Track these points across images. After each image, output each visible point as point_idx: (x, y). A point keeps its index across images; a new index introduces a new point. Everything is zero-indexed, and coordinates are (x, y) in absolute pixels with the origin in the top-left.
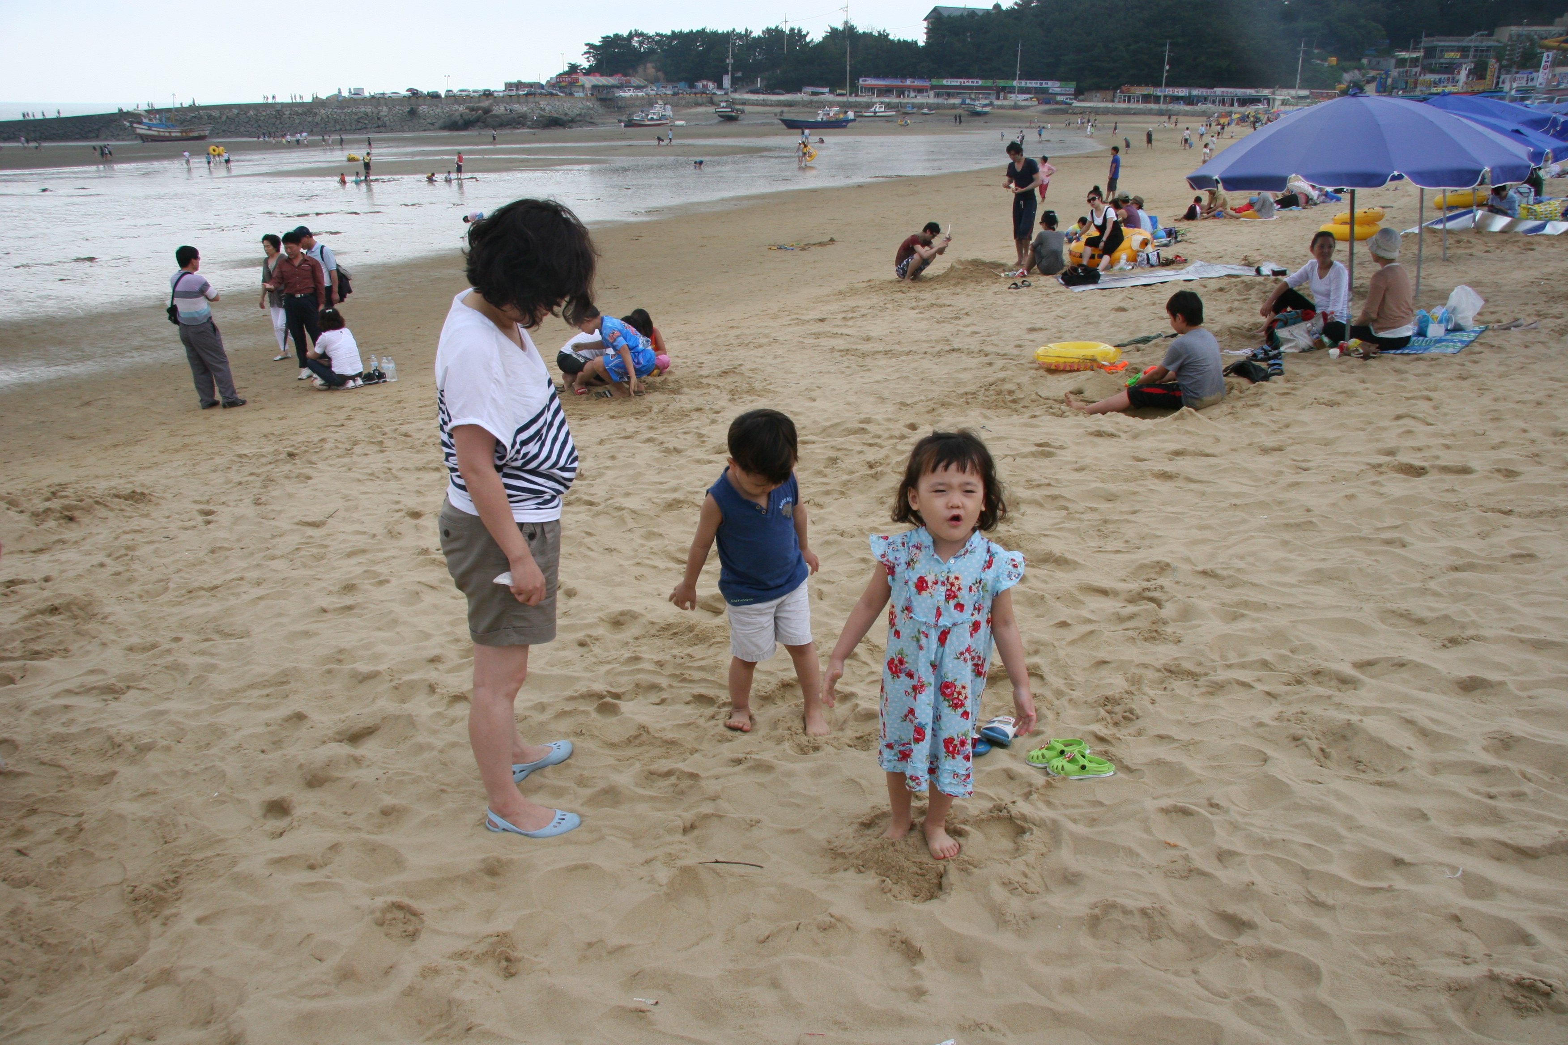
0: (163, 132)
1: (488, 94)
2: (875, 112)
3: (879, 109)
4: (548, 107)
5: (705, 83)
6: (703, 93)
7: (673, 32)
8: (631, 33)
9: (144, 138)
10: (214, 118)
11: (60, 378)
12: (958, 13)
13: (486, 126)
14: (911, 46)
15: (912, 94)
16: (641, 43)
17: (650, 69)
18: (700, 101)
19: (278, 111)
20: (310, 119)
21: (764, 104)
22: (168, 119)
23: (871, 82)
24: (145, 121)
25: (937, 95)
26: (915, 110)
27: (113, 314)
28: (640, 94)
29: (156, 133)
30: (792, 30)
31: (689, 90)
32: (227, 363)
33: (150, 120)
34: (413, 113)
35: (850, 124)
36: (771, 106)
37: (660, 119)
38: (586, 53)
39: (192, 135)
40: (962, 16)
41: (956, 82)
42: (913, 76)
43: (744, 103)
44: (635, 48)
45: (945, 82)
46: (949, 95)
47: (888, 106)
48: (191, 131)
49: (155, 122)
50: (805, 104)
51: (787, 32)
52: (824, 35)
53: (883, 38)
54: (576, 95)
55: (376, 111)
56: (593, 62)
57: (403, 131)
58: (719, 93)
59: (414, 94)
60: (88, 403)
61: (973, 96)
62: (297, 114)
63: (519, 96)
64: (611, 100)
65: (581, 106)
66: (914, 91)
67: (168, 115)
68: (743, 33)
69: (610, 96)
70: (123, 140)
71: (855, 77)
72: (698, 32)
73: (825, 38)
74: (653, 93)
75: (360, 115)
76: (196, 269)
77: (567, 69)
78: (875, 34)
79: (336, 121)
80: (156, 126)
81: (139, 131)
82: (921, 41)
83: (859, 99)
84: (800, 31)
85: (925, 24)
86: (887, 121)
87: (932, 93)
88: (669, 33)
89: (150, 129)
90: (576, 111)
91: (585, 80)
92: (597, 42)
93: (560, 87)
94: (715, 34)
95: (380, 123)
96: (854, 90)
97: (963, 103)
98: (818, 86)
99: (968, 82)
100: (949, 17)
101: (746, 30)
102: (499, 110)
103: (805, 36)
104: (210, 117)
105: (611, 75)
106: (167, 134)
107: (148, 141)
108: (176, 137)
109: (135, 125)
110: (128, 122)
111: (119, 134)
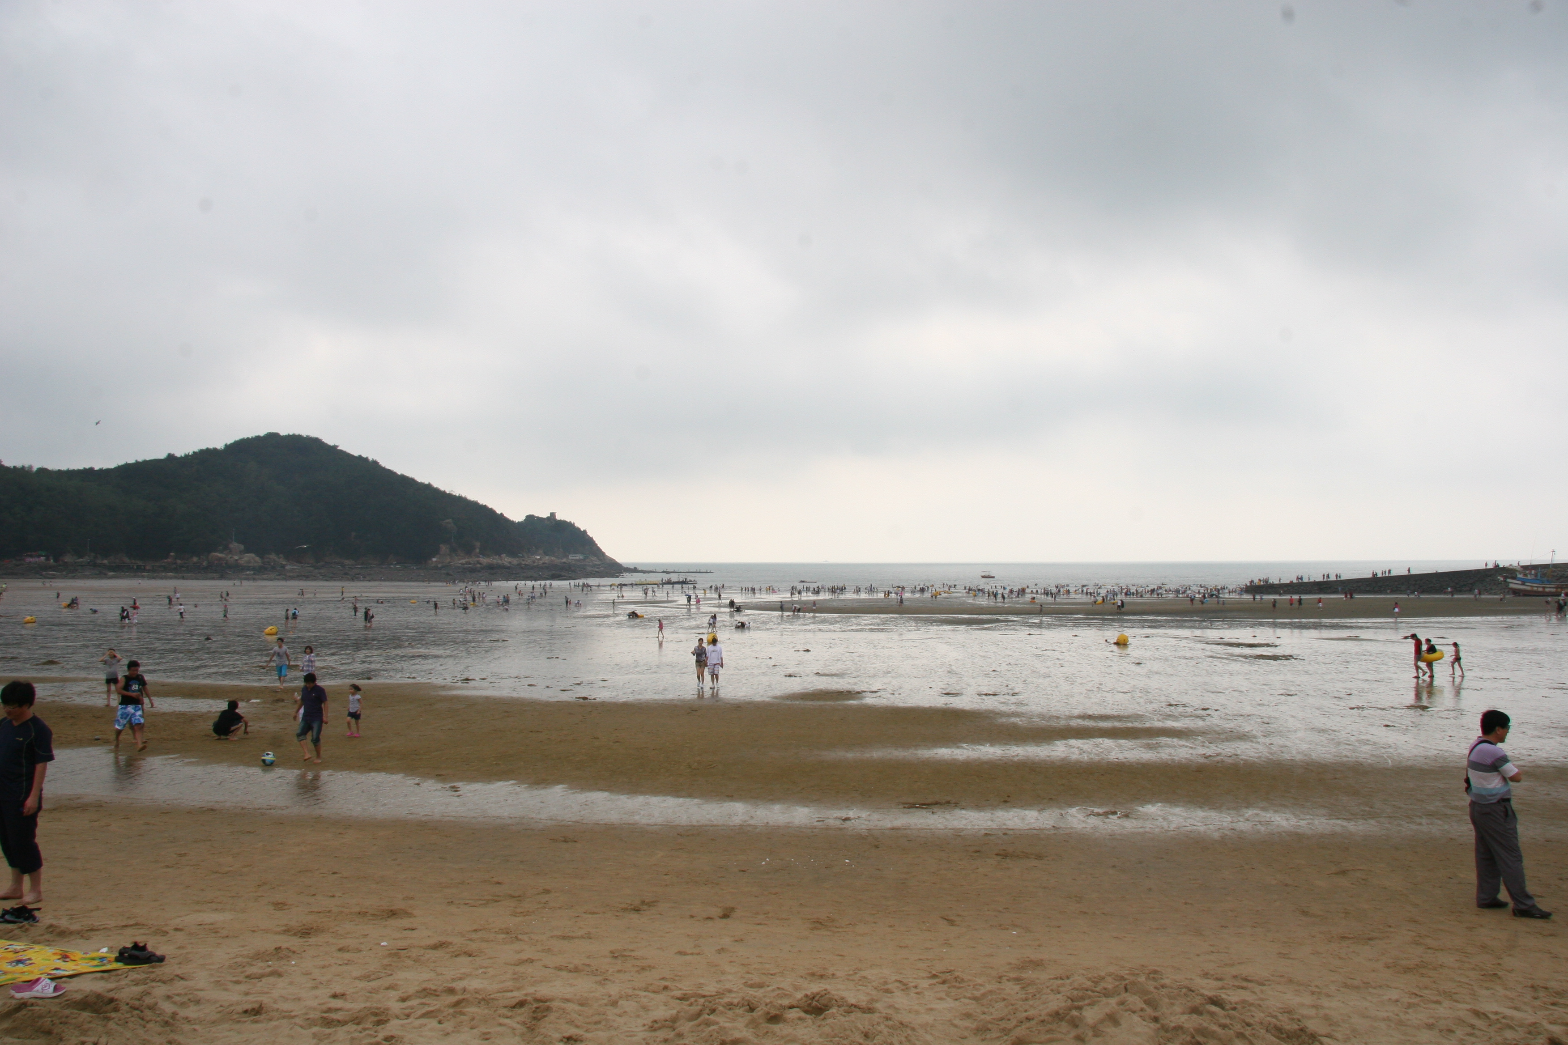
0: (1537, 587)
9: (1516, 592)
11: (1334, 834)
22: (1544, 575)
24: (1520, 576)
27: (1421, 770)
29: (1529, 588)
32: (1519, 858)
33: (1525, 575)
49: (1529, 577)
60: (1344, 873)
67: (1545, 571)
70: (1495, 594)
76: (1502, 740)
80: (1531, 581)
81: (1511, 586)
89: (1523, 584)
106: (1540, 589)
107: (1519, 596)
108: (1550, 592)
109: (1509, 580)
110: (1503, 576)
111: (1491, 589)
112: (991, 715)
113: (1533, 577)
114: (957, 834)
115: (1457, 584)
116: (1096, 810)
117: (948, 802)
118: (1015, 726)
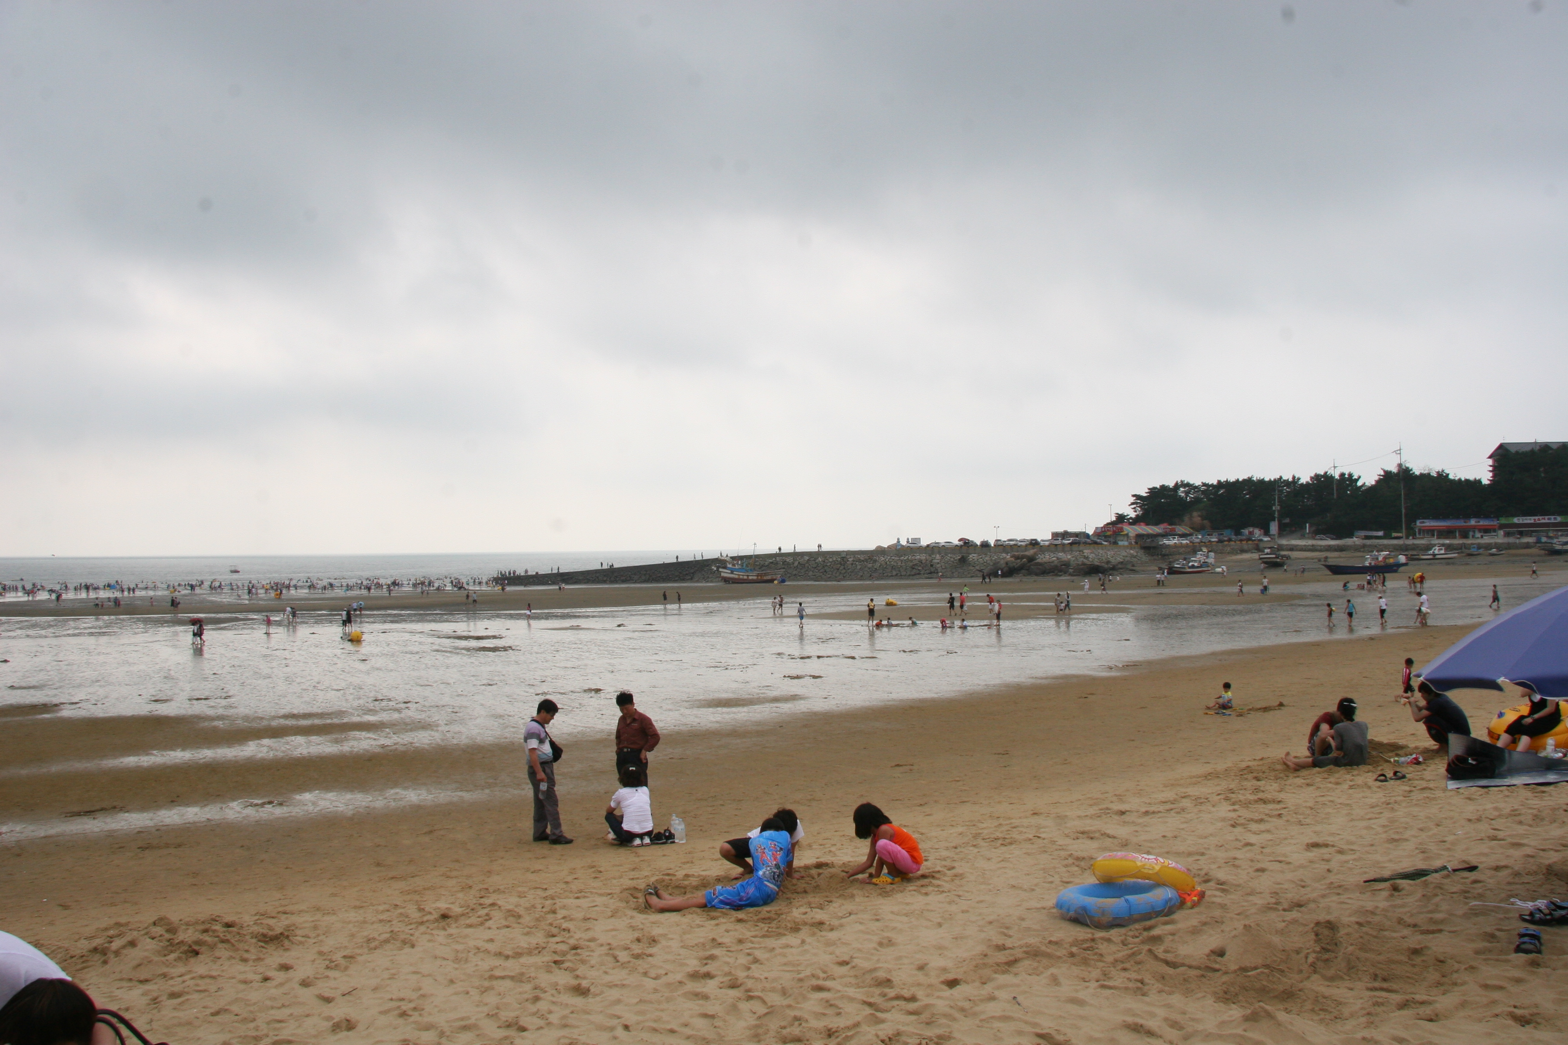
0: (742, 575)
1: (1034, 543)
2: (1434, 555)
3: (1436, 550)
4: (1092, 555)
5: (1251, 529)
6: (1249, 539)
7: (1219, 482)
8: (1177, 483)
9: (726, 580)
10: (788, 564)
12: (1528, 449)
13: (1030, 573)
14: (1476, 484)
15: (1478, 535)
16: (1187, 493)
17: (1196, 518)
18: (1245, 547)
19: (843, 558)
20: (870, 565)
21: (1313, 549)
22: (748, 564)
23: (1429, 523)
24: (730, 566)
25: (1507, 535)
26: (1481, 551)
28: (1184, 542)
29: (736, 577)
30: (1342, 475)
31: (1233, 537)
33: (734, 565)
34: (963, 560)
35: (1402, 569)
36: (1321, 551)
37: (1201, 567)
38: (1132, 504)
39: (765, 578)
40: (1532, 451)
41: (1530, 520)
42: (1477, 515)
43: (1292, 549)
44: (1181, 498)
45: (1516, 520)
46: (1521, 534)
47: (1449, 548)
48: (766, 574)
49: (737, 567)
50: (1357, 548)
51: (1337, 477)
52: (1377, 478)
53: (1442, 477)
54: (1120, 543)
55: (929, 558)
56: (1139, 511)
57: (951, 577)
58: (1266, 539)
59: (965, 543)
60: (431, 832)
61: (1551, 534)
62: (860, 561)
63: (1064, 545)
64: (1154, 548)
65: (1125, 554)
66: (1480, 531)
67: (749, 561)
68: (1291, 480)
69: (1153, 545)
70: (712, 582)
71: (1412, 517)
72: (1244, 480)
73: (1378, 482)
74: (1198, 540)
75: (915, 562)
77: (1114, 519)
78: (1434, 474)
79: (893, 568)
80: (737, 570)
81: (723, 574)
82: (1486, 477)
83: (1417, 542)
84: (1350, 475)
85: (1490, 462)
86: (1448, 564)
87: (1501, 533)
88: (1215, 483)
89: (732, 573)
90: (1119, 559)
91: (1132, 531)
92: (1143, 493)
93: (1106, 537)
94: (1262, 482)
95: (932, 570)
96: (1411, 533)
97: (1539, 541)
98: (1371, 530)
99: (1544, 520)
100: (1517, 453)
101: (1294, 477)
102: (1045, 558)
103: (1357, 480)
104: (784, 562)
105: (1156, 524)
106: (745, 577)
107: (729, 583)
108: (752, 580)
109: (720, 570)
110: (716, 566)
111: (708, 577)
112: (195, 720)
113: (740, 567)
114: (111, 835)
115: (680, 573)
116: (256, 801)
117: (115, 807)
118: (215, 729)
